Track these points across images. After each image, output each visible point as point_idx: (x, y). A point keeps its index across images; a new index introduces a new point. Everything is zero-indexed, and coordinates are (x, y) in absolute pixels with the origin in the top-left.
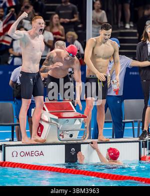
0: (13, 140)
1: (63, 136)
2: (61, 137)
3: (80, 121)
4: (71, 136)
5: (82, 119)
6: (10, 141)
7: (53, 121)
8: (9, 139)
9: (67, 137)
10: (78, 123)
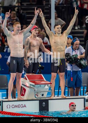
0: (7, 98)
2: (37, 96)
3: (48, 86)
4: (43, 95)
6: (6, 98)
7: (32, 86)
9: (40, 96)
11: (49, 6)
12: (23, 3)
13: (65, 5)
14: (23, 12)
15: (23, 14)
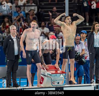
0: (28, 86)
1: (54, 83)
2: (53, 84)
3: (63, 75)
4: (58, 83)
5: (64, 74)
6: (26, 86)
7: (49, 76)
8: (25, 85)
9: (56, 84)
10: (62, 76)
11: (64, 5)
12: (41, 3)
13: (77, 4)
14: (41, 11)
15: (41, 12)
